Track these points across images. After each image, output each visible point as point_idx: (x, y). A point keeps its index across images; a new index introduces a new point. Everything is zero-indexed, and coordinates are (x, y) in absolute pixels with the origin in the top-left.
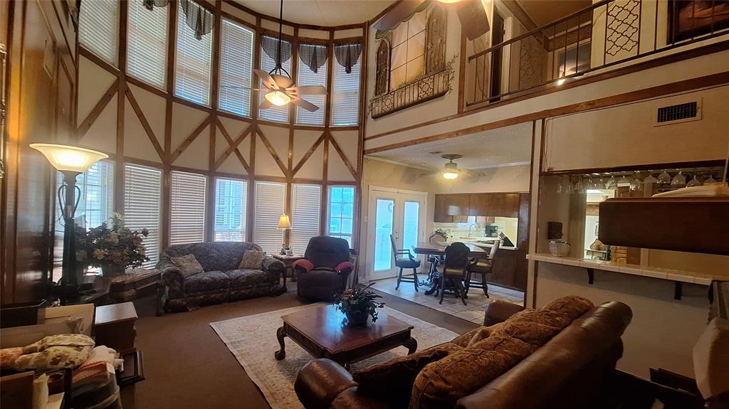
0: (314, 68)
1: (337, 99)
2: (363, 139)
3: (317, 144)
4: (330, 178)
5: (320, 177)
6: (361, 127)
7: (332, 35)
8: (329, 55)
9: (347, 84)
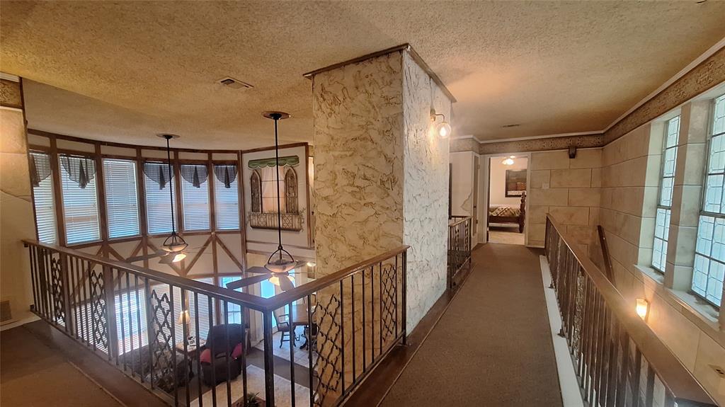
0: (197, 184)
1: (220, 209)
2: (245, 242)
3: (206, 244)
4: (219, 271)
5: (212, 271)
6: (243, 231)
7: (210, 157)
8: (209, 173)
9: (228, 197)
